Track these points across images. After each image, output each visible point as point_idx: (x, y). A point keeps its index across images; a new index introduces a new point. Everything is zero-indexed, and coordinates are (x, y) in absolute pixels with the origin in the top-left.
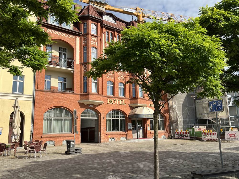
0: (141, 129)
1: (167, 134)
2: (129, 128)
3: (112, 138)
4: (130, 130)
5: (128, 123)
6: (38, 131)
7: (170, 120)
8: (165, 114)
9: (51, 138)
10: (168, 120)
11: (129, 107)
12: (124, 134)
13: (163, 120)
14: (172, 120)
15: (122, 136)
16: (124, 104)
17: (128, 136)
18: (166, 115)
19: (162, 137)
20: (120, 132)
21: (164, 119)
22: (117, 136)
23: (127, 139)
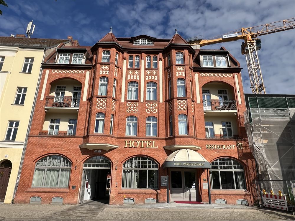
0: (194, 187)
1: (252, 196)
2: (163, 185)
3: (130, 199)
4: (165, 188)
5: (161, 177)
6: (24, 184)
7: (258, 170)
8: (245, 161)
9: (37, 193)
10: (254, 171)
11: (164, 152)
12: (152, 194)
13: (242, 170)
14: (261, 172)
15: (148, 197)
16: (154, 147)
17: (160, 197)
18: (247, 162)
19: (239, 202)
20: (148, 189)
21: (244, 170)
22: (139, 195)
23: (157, 201)
